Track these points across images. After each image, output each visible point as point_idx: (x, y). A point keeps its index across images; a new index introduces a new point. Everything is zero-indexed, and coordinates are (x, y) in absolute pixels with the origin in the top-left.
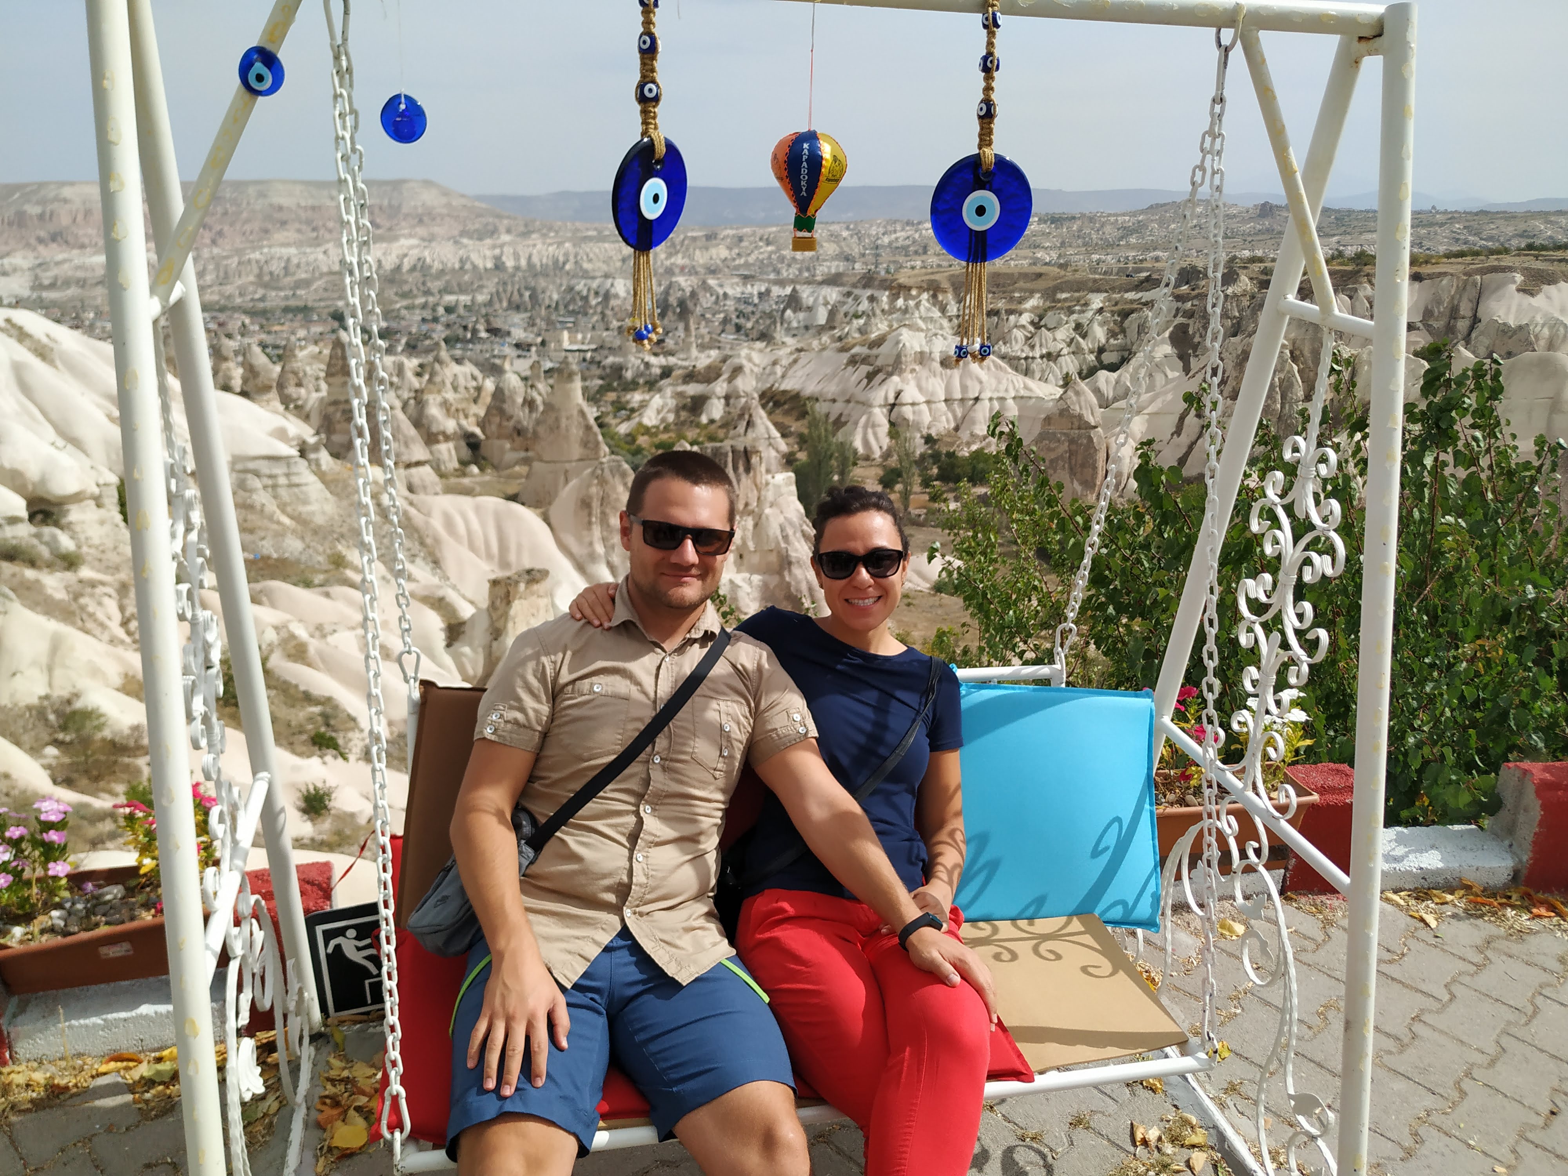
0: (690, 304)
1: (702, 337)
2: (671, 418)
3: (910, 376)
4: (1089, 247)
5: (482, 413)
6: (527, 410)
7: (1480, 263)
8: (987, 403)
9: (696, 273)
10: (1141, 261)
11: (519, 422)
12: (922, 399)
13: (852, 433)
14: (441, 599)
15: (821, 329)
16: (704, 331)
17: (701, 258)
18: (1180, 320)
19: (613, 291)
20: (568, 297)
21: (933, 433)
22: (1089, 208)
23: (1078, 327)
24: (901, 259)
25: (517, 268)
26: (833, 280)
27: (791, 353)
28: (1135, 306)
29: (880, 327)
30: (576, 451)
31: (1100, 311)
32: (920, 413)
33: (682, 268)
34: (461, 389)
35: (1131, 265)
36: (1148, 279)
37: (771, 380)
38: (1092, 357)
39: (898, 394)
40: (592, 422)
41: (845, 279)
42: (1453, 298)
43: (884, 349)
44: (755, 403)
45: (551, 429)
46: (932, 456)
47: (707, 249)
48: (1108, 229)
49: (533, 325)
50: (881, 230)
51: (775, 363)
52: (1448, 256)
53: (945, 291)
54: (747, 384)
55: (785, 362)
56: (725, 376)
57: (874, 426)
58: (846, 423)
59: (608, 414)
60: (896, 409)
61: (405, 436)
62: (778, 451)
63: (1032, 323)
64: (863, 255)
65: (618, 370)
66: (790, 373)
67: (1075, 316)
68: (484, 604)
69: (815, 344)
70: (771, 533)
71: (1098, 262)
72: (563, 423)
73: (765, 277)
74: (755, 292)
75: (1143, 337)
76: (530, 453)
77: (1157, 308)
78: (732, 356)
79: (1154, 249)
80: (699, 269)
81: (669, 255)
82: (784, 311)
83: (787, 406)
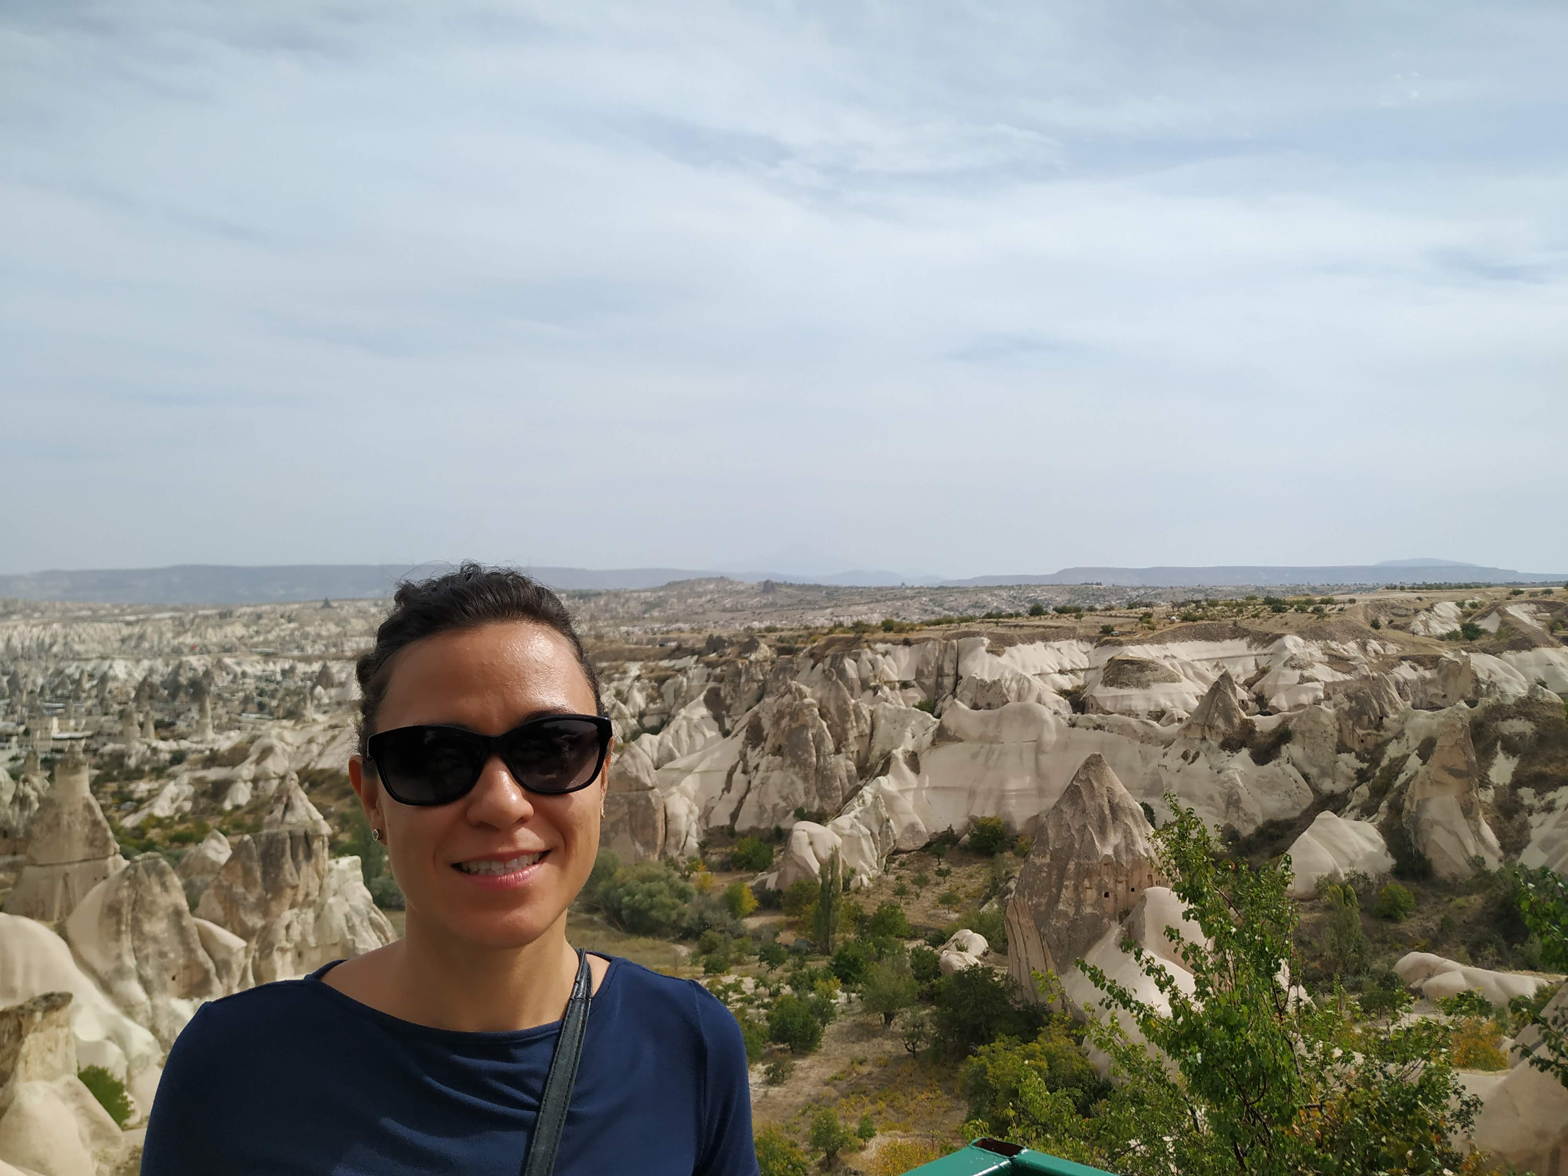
0: (205, 682)
1: (220, 718)
2: (188, 806)
4: (617, 620)
7: (954, 629)
9: (209, 652)
10: (668, 632)
16: (221, 711)
17: (213, 636)
18: (711, 684)
19: (111, 673)
20: (57, 681)
22: (613, 586)
23: (619, 693)
28: (670, 673)
30: (80, 851)
31: (638, 678)
33: (192, 649)
35: (659, 636)
36: (679, 648)
37: (306, 759)
38: (634, 722)
40: (100, 815)
42: (938, 659)
44: (293, 783)
47: (221, 627)
48: (632, 604)
49: (13, 713)
51: (310, 741)
54: (280, 765)
55: (321, 739)
56: (253, 757)
59: (113, 805)
65: (119, 758)
66: (328, 750)
67: (615, 684)
70: (335, 924)
71: (628, 633)
72: (65, 818)
73: (289, 654)
74: (278, 670)
75: (680, 701)
76: (20, 858)
77: (690, 673)
78: (259, 737)
79: (677, 621)
80: (211, 648)
81: (177, 634)
82: (313, 688)
83: (326, 785)
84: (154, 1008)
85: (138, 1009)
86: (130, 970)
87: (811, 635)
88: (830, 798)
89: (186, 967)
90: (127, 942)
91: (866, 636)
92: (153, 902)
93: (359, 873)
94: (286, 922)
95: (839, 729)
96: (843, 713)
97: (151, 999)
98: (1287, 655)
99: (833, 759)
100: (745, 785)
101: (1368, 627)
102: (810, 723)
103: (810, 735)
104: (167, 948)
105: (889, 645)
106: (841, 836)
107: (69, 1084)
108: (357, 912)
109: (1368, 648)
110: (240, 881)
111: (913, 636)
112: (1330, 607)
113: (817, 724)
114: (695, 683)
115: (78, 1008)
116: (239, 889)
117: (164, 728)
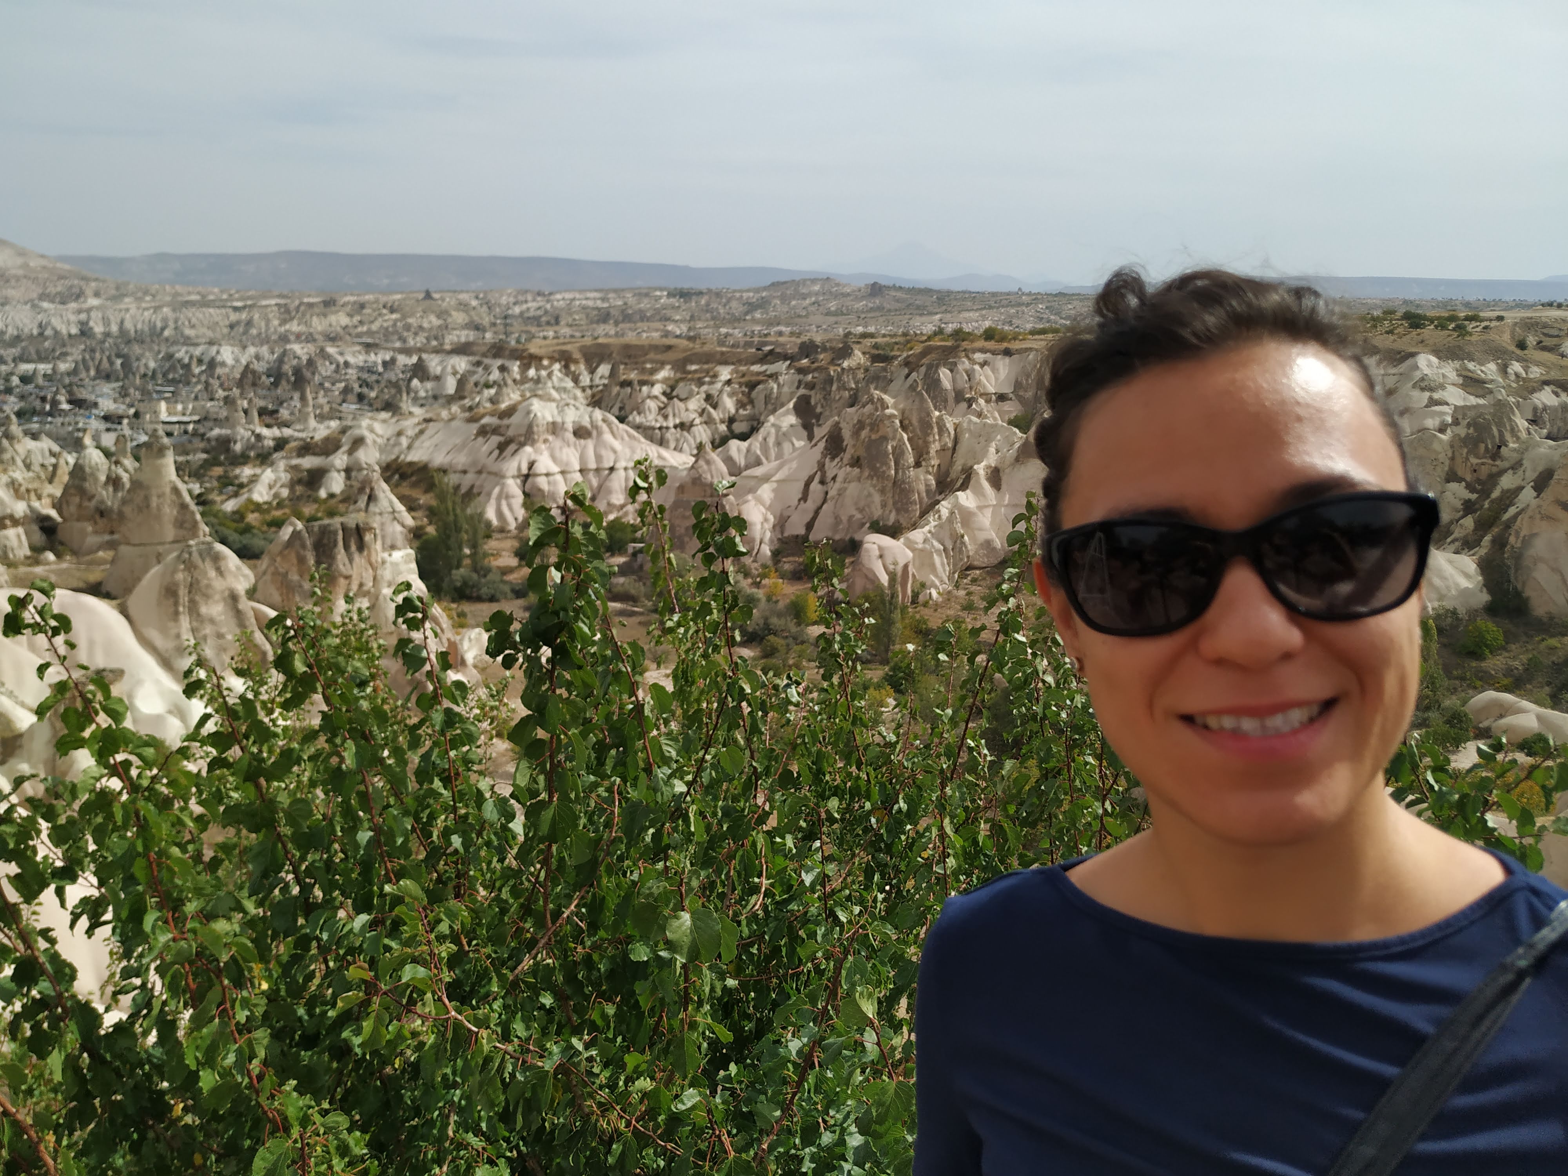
0: (307, 374)
1: (321, 407)
2: (285, 493)
3: (543, 446)
4: (718, 321)
5: (58, 493)
6: (110, 489)
8: (622, 473)
9: (314, 340)
10: (766, 335)
11: (101, 502)
12: (556, 469)
13: (485, 504)
15: (450, 400)
16: (322, 400)
17: (318, 325)
18: (802, 391)
19: (219, 358)
20: (167, 365)
22: (715, 285)
23: (708, 398)
24: (533, 329)
25: (107, 335)
26: (462, 349)
27: (419, 424)
28: (761, 378)
29: (512, 396)
30: (169, 532)
31: (729, 382)
32: (555, 483)
33: (298, 336)
34: (36, 467)
35: (756, 339)
36: (773, 352)
37: (396, 450)
38: (723, 428)
39: (531, 465)
40: (190, 501)
41: (475, 348)
42: (1039, 371)
43: (515, 419)
44: (378, 476)
45: (140, 509)
47: (325, 315)
48: (734, 304)
49: (126, 395)
50: (512, 300)
51: (399, 434)
52: (1033, 332)
53: (576, 362)
54: (369, 456)
55: (411, 433)
56: (345, 448)
57: (508, 497)
58: (479, 494)
59: (212, 490)
60: (530, 480)
62: (403, 526)
63: (664, 393)
64: (494, 325)
65: (225, 443)
66: (417, 444)
67: (705, 388)
69: (444, 414)
71: (726, 335)
72: (154, 500)
73: (389, 345)
74: (380, 361)
75: (770, 407)
76: (116, 537)
77: (781, 379)
78: (352, 427)
79: (778, 324)
80: (317, 337)
81: (284, 321)
82: (410, 380)
83: (414, 478)
87: (908, 342)
88: (907, 511)
91: (965, 344)
93: (413, 563)
95: (920, 443)
96: (926, 425)
98: (1417, 375)
99: (912, 473)
100: (822, 495)
101: (1513, 348)
102: (891, 435)
103: (890, 449)
105: (988, 355)
106: (913, 550)
109: (1509, 370)
111: (1015, 345)
112: (1474, 324)
113: (898, 436)
114: (786, 389)
115: (137, 682)
117: (268, 415)
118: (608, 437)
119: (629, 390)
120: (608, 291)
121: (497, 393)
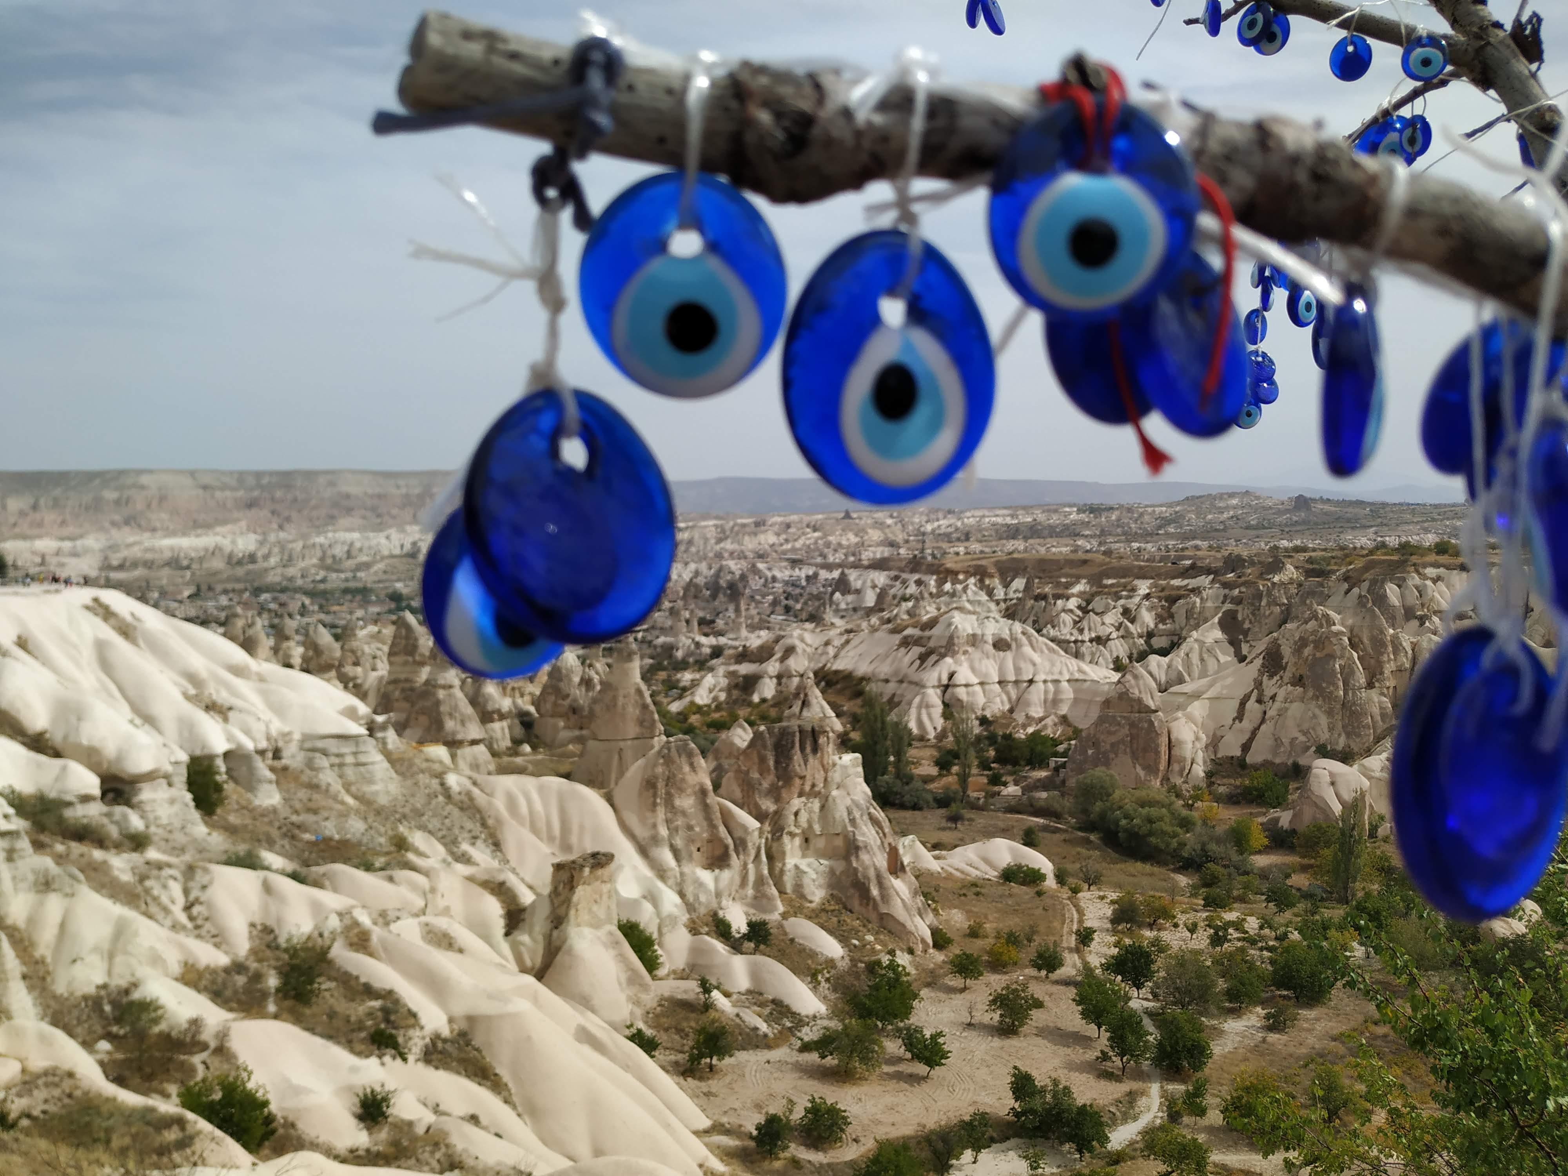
0: (740, 585)
1: (752, 618)
2: (723, 696)
3: (963, 658)
4: (1129, 536)
5: (538, 692)
6: (583, 689)
8: (1041, 686)
9: (746, 557)
10: (1183, 549)
11: (575, 700)
12: (975, 680)
13: (906, 712)
14: (502, 884)
15: (869, 612)
16: (753, 612)
17: (749, 543)
18: (1228, 606)
21: (988, 714)
22: (1127, 500)
23: (1126, 612)
24: (945, 545)
26: (879, 565)
27: (841, 634)
28: (1182, 592)
29: (929, 611)
30: (632, 730)
31: (1147, 597)
32: (974, 694)
33: (732, 554)
35: (1172, 553)
36: (1193, 566)
37: (823, 660)
38: (1141, 643)
39: (951, 676)
40: (649, 700)
41: (891, 564)
43: (936, 631)
44: (811, 682)
45: (608, 708)
46: (988, 738)
47: (755, 535)
48: (1146, 519)
50: (924, 518)
51: (827, 643)
53: (991, 576)
54: (798, 664)
55: (837, 642)
56: (778, 655)
57: (928, 706)
58: (900, 702)
59: (661, 692)
60: (950, 690)
61: (462, 715)
62: (834, 731)
63: (1079, 607)
64: (907, 541)
65: (669, 649)
66: (843, 653)
67: (1122, 602)
68: (546, 891)
69: (864, 625)
70: (837, 816)
71: (1139, 550)
72: (621, 701)
73: (813, 561)
74: (803, 576)
75: (1192, 622)
76: (585, 732)
77: (1204, 594)
78: (783, 637)
79: (1194, 538)
80: (748, 553)
81: (719, 541)
82: (832, 594)
83: (839, 686)
84: (682, 874)
85: (669, 874)
86: (663, 839)
87: (1346, 556)
88: (1359, 735)
89: (709, 841)
90: (661, 813)
91: (1414, 559)
92: (683, 780)
93: (860, 769)
94: (795, 809)
95: (1372, 661)
96: (1379, 643)
97: (680, 866)
99: (1364, 694)
100: (1259, 715)
102: (1338, 653)
103: (1337, 666)
104: (693, 822)
105: (1442, 570)
106: (1369, 778)
107: (611, 934)
108: (858, 806)
110: (756, 767)
113: (1347, 654)
114: (1209, 604)
115: (620, 867)
116: (755, 775)
117: (707, 625)
118: (1027, 649)
119: (1043, 603)
120: (1016, 508)
121: (914, 607)
